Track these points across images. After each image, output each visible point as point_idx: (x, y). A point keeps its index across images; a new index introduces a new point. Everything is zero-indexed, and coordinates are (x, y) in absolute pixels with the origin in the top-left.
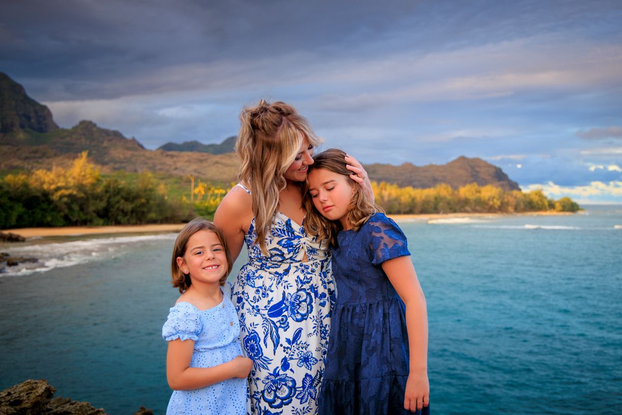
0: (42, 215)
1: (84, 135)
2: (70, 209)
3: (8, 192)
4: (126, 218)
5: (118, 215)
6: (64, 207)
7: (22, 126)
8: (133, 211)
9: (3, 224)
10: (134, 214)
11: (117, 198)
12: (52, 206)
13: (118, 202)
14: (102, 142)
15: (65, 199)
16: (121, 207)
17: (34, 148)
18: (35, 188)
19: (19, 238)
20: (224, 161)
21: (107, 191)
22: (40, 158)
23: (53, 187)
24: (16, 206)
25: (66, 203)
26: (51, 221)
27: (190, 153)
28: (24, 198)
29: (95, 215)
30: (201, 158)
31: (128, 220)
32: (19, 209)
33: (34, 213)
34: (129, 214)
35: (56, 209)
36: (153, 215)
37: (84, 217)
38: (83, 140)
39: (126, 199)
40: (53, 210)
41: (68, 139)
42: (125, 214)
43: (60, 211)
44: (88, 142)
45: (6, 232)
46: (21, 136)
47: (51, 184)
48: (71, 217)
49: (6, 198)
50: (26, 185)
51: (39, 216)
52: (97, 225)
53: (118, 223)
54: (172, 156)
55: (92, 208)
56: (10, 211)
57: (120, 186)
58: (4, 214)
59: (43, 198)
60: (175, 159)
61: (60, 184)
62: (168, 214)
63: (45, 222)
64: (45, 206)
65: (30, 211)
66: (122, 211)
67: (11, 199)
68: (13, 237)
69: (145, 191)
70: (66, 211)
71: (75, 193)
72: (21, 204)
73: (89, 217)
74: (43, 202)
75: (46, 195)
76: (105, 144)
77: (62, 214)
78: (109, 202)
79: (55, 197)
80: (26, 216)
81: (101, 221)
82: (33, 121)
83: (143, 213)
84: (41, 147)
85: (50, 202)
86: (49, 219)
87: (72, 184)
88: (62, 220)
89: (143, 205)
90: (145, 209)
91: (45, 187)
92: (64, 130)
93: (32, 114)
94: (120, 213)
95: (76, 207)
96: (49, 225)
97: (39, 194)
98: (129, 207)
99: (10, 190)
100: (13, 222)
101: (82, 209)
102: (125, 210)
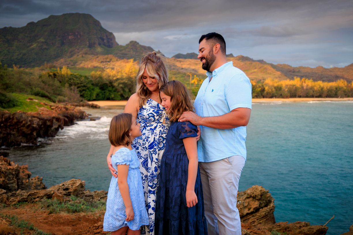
0: (109, 94)
1: (132, 49)
2: (124, 90)
3: (91, 81)
6: (120, 89)
7: (100, 44)
9: (89, 98)
12: (114, 89)
14: (142, 53)
15: (121, 85)
17: (106, 56)
18: (106, 79)
19: (97, 106)
22: (109, 62)
23: (115, 78)
24: (96, 88)
25: (122, 88)
26: (114, 98)
27: (190, 60)
28: (99, 84)
30: (197, 63)
32: (97, 90)
33: (105, 92)
35: (116, 90)
38: (132, 52)
40: (115, 91)
41: (124, 51)
43: (118, 92)
44: (134, 53)
45: (90, 103)
46: (99, 49)
47: (114, 77)
48: (124, 95)
49: (91, 84)
50: (101, 77)
51: (108, 94)
54: (180, 61)
56: (92, 91)
58: (89, 93)
59: (109, 85)
60: (182, 63)
61: (118, 77)
63: (111, 98)
64: (110, 89)
65: (103, 92)
67: (93, 84)
68: (94, 105)
70: (122, 92)
71: (126, 82)
72: (98, 88)
74: (110, 87)
75: (111, 82)
77: (120, 93)
79: (115, 84)
80: (101, 94)
82: (105, 41)
84: (109, 56)
85: (113, 87)
86: (113, 96)
87: (125, 77)
88: (119, 97)
91: (111, 78)
92: (121, 46)
93: (105, 38)
95: (127, 90)
96: (113, 99)
97: (107, 82)
99: (93, 80)
100: (94, 97)
101: (130, 91)
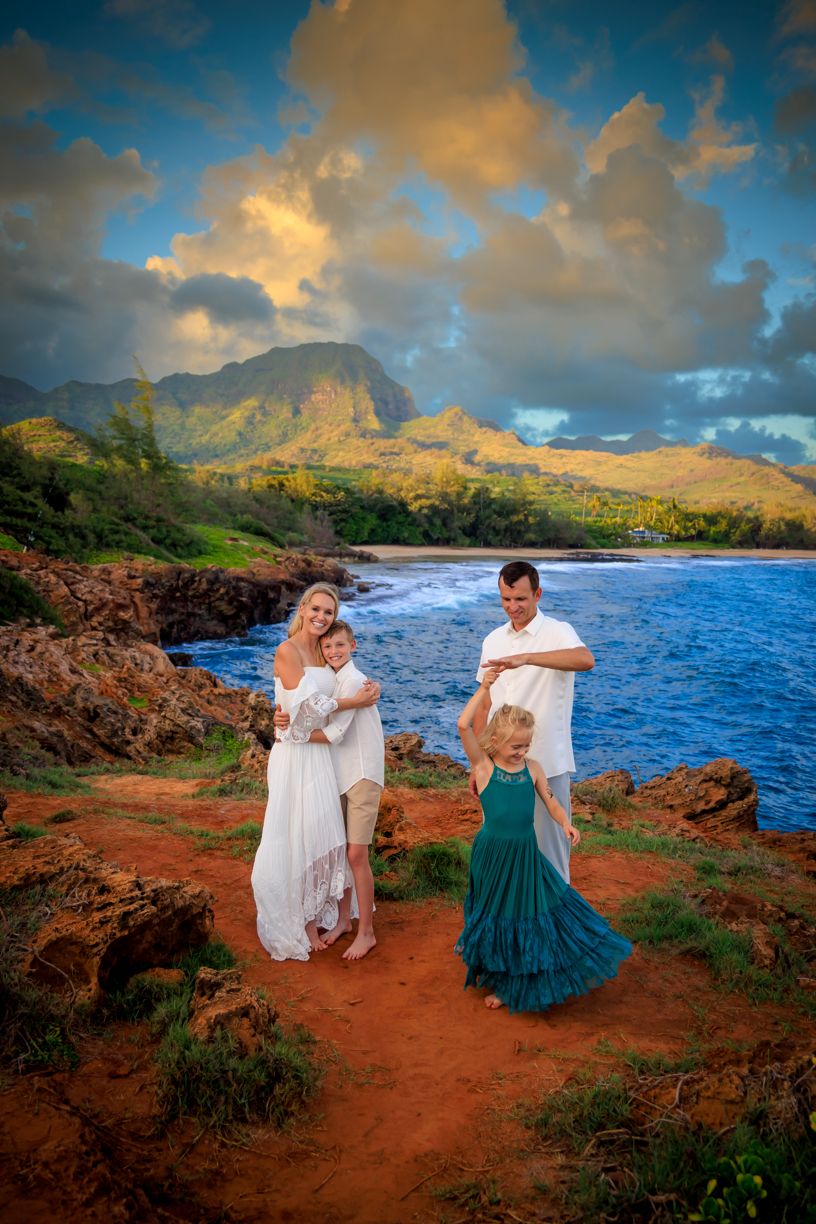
0: (398, 529)
2: (431, 524)
3: (360, 500)
4: (499, 538)
5: (488, 534)
6: (423, 520)
7: (377, 414)
8: (506, 529)
9: (353, 539)
10: (508, 534)
11: (488, 512)
12: (410, 519)
13: (489, 517)
14: (473, 435)
15: (425, 511)
16: (493, 524)
17: (392, 441)
18: (391, 496)
19: (371, 557)
20: (630, 464)
21: (475, 503)
22: (398, 454)
23: (412, 494)
24: (369, 517)
25: (426, 516)
26: (408, 539)
27: (584, 452)
28: (377, 508)
29: (460, 532)
31: (501, 540)
32: (372, 520)
33: (388, 526)
34: (503, 533)
35: (414, 523)
36: (531, 536)
37: (446, 535)
39: (499, 514)
40: (411, 524)
41: (432, 430)
42: (497, 532)
43: (418, 526)
45: (357, 549)
47: (409, 491)
48: (432, 534)
49: (359, 507)
50: (380, 492)
51: (395, 530)
52: (462, 546)
53: (488, 544)
54: (562, 455)
55: (457, 524)
56: (362, 523)
57: (493, 496)
58: (355, 527)
59: (399, 508)
60: (565, 460)
61: (419, 492)
62: (551, 535)
63: (402, 538)
64: (401, 518)
65: (384, 524)
66: (494, 528)
67: (362, 507)
68: (365, 555)
69: (524, 505)
70: (427, 526)
71: (437, 503)
72: (374, 515)
73: (452, 534)
74: (400, 513)
75: (403, 504)
76: (476, 438)
77: (421, 529)
78: (477, 517)
79: (414, 507)
80: (380, 530)
81: (468, 541)
82: (391, 407)
83: (519, 532)
84: (398, 440)
85: (408, 514)
86: (406, 535)
87: (434, 492)
88: (420, 537)
89: (520, 522)
90: (523, 529)
91: (403, 494)
93: (390, 399)
94: (491, 532)
95: (438, 522)
96: (406, 543)
97: (395, 504)
98: (502, 523)
99: (363, 497)
100: (365, 536)
101: (444, 524)
102: (497, 528)
